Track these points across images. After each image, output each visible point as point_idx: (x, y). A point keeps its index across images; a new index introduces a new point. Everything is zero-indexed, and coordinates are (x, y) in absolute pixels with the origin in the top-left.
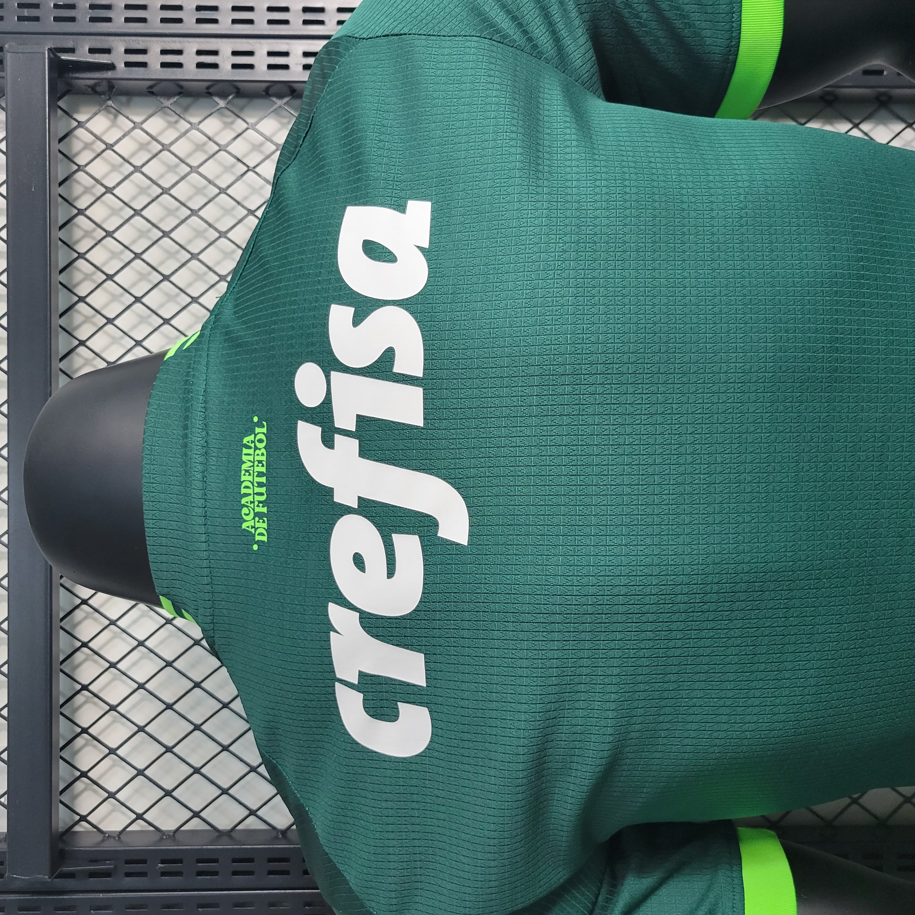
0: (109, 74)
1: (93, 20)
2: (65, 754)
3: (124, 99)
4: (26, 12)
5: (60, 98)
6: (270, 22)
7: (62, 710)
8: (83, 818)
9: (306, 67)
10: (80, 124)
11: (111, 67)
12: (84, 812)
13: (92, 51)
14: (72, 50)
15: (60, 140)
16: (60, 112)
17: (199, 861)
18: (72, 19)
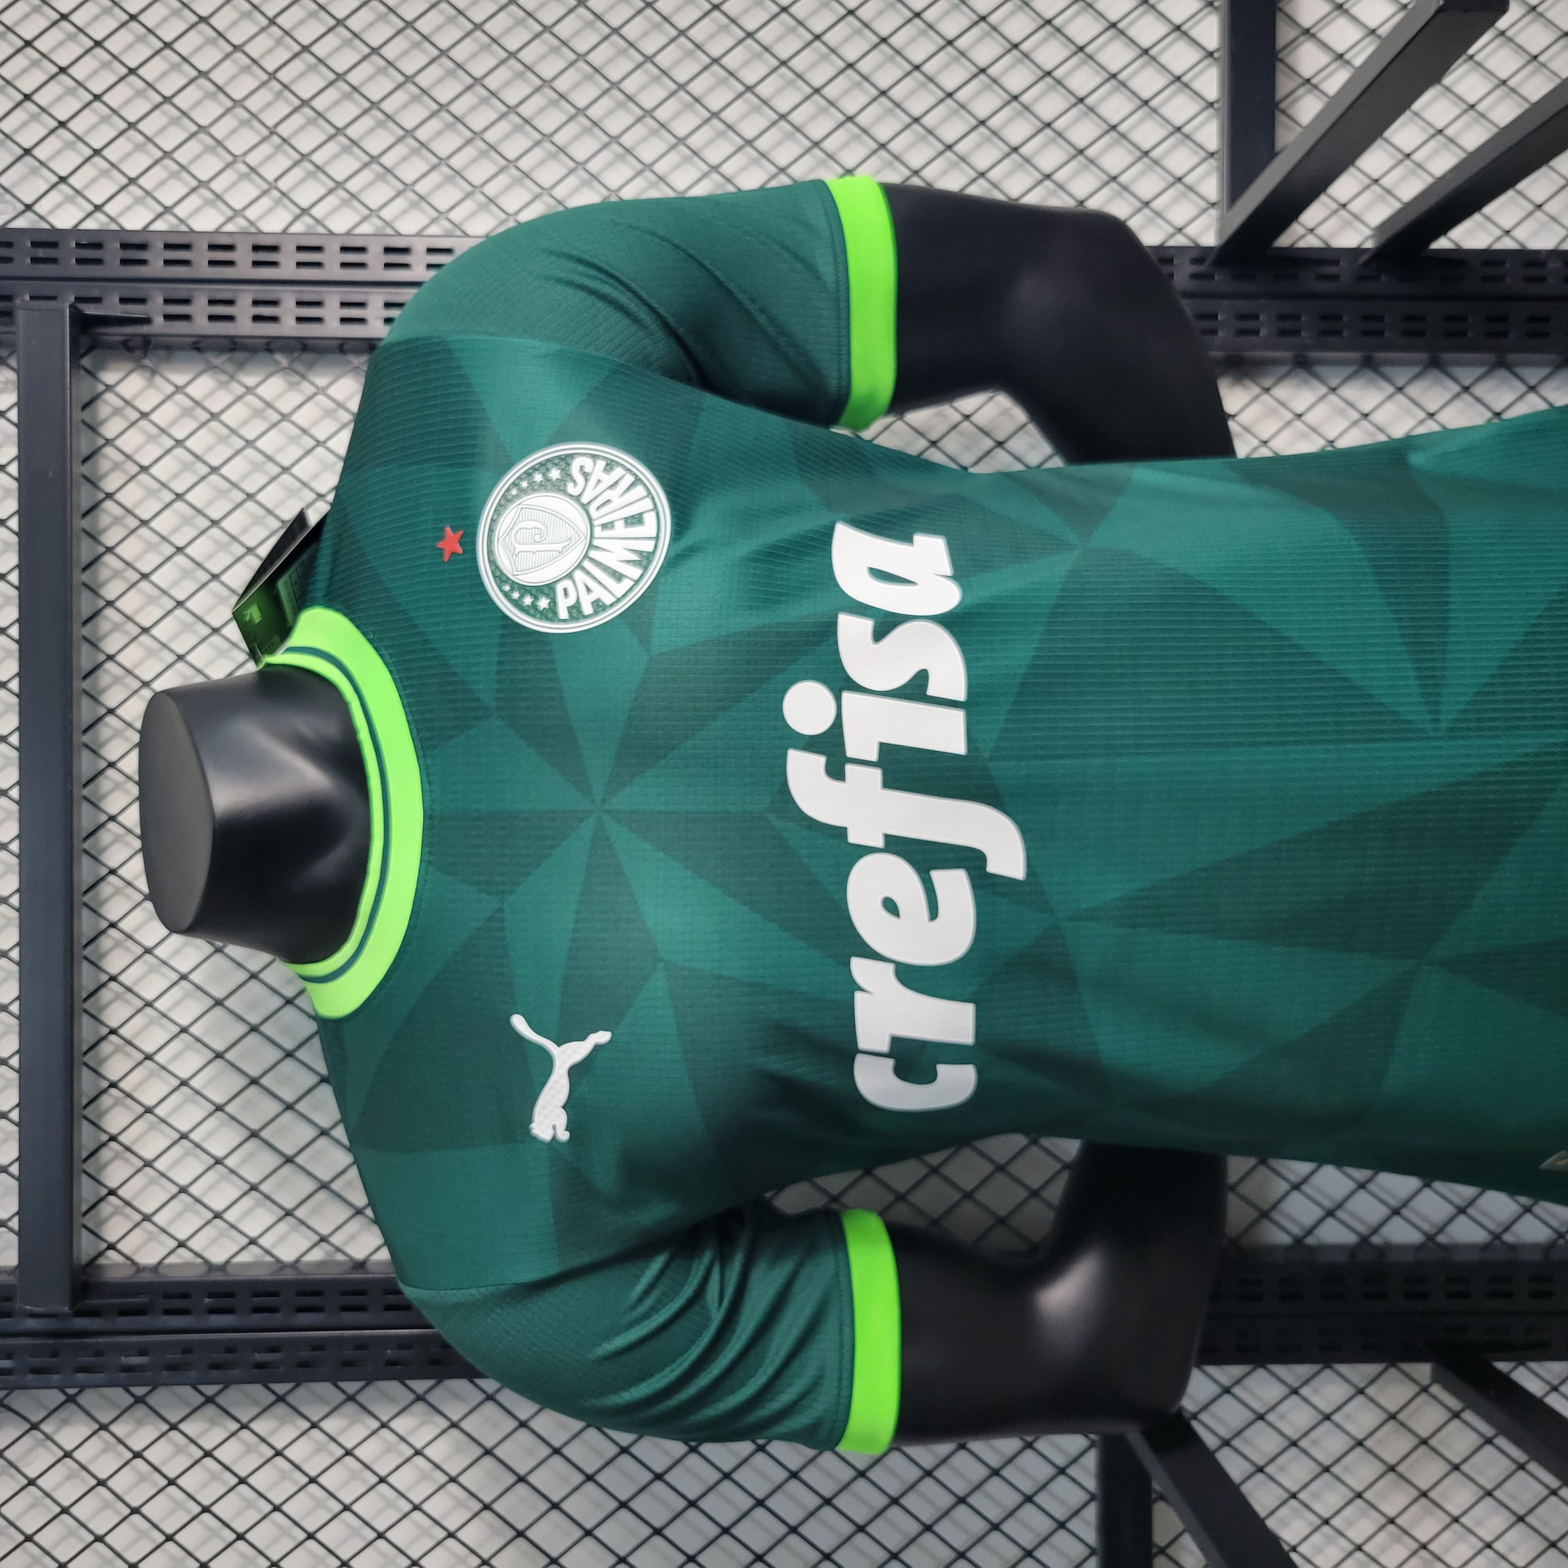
0: (145, 329)
1: (124, 262)
2: (89, 1167)
3: (163, 353)
4: (41, 253)
5: (83, 356)
6: (344, 265)
7: (86, 1112)
8: (112, 1247)
9: (388, 321)
10: (109, 388)
11: (147, 321)
12: (112, 1239)
13: (123, 301)
14: (97, 300)
15: (84, 407)
16: (82, 372)
17: (256, 1295)
18: (99, 261)
